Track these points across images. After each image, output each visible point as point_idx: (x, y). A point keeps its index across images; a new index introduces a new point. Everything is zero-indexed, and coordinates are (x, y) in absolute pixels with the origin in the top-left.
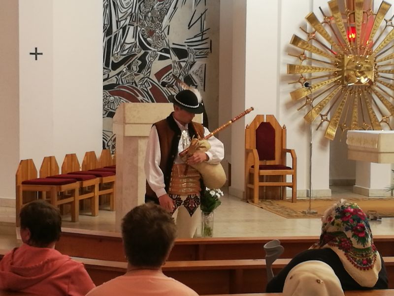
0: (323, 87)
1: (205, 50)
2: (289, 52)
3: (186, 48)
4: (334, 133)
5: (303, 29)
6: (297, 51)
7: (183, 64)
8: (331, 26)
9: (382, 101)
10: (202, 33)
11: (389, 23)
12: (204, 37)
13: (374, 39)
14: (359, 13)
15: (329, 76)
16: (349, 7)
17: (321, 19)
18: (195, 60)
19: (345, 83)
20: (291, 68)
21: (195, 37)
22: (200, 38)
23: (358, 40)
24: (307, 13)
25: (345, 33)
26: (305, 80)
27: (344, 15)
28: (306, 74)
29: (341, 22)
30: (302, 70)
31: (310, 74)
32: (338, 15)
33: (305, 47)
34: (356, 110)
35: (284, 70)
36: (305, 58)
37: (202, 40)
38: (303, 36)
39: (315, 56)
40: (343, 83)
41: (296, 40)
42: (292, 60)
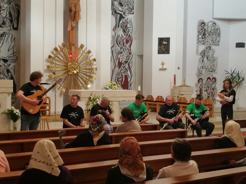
0: (61, 74)
2: (47, 61)
4: (65, 91)
5: (53, 53)
6: (50, 61)
7: (6, 65)
8: (63, 52)
9: (82, 79)
10: (14, 53)
11: (84, 52)
13: (79, 57)
14: (73, 48)
15: (63, 70)
16: (69, 46)
17: (59, 49)
18: (11, 63)
20: (48, 67)
23: (73, 57)
24: (54, 47)
25: (68, 55)
26: (54, 71)
27: (68, 48)
28: (54, 69)
29: (67, 51)
30: (52, 68)
31: (56, 69)
32: (66, 48)
33: (53, 59)
34: (72, 83)
35: (46, 68)
36: (54, 63)
37: (14, 56)
38: (53, 56)
39: (57, 63)
40: (68, 73)
41: (50, 57)
42: (49, 64)
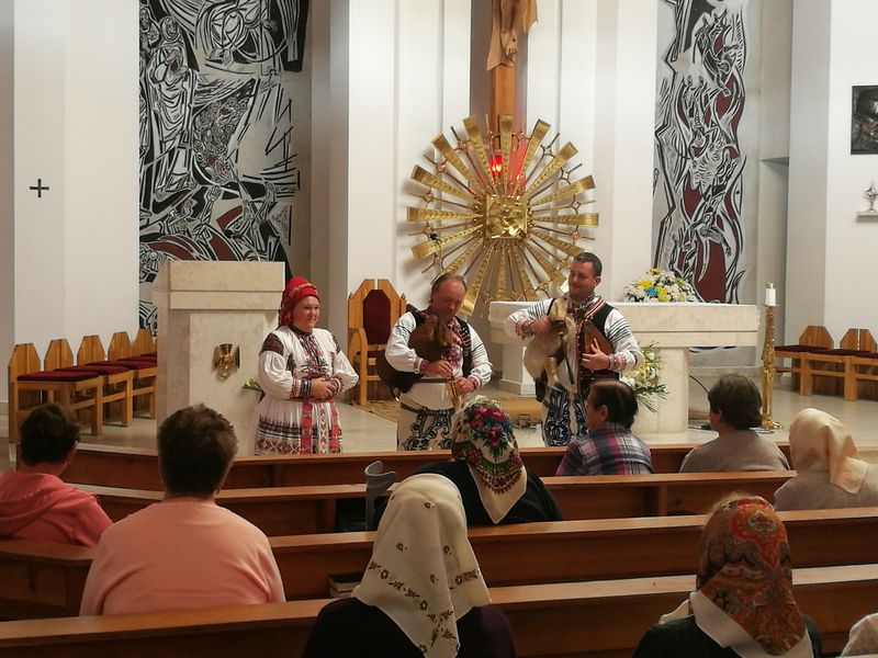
0: (457, 241)
1: (290, 186)
2: (409, 190)
3: (262, 182)
4: (472, 306)
5: (429, 157)
6: (418, 188)
7: (258, 206)
8: (467, 154)
9: (538, 261)
10: (286, 161)
11: (547, 151)
12: (289, 166)
13: (528, 174)
14: (506, 136)
15: (466, 225)
16: (492, 128)
17: (453, 144)
18: (277, 200)
19: (487, 233)
20: (413, 212)
21: (276, 166)
22: (282, 168)
23: (506, 174)
24: (435, 135)
25: (488, 164)
26: (432, 230)
27: (486, 139)
28: (433, 221)
29: (481, 148)
30: (428, 216)
31: (439, 222)
32: (478, 138)
33: (432, 183)
34: (503, 273)
35: (403, 216)
36: (432, 199)
37: (286, 171)
38: (429, 168)
39: (446, 196)
40: (484, 235)
41: (419, 173)
42: (414, 202)
